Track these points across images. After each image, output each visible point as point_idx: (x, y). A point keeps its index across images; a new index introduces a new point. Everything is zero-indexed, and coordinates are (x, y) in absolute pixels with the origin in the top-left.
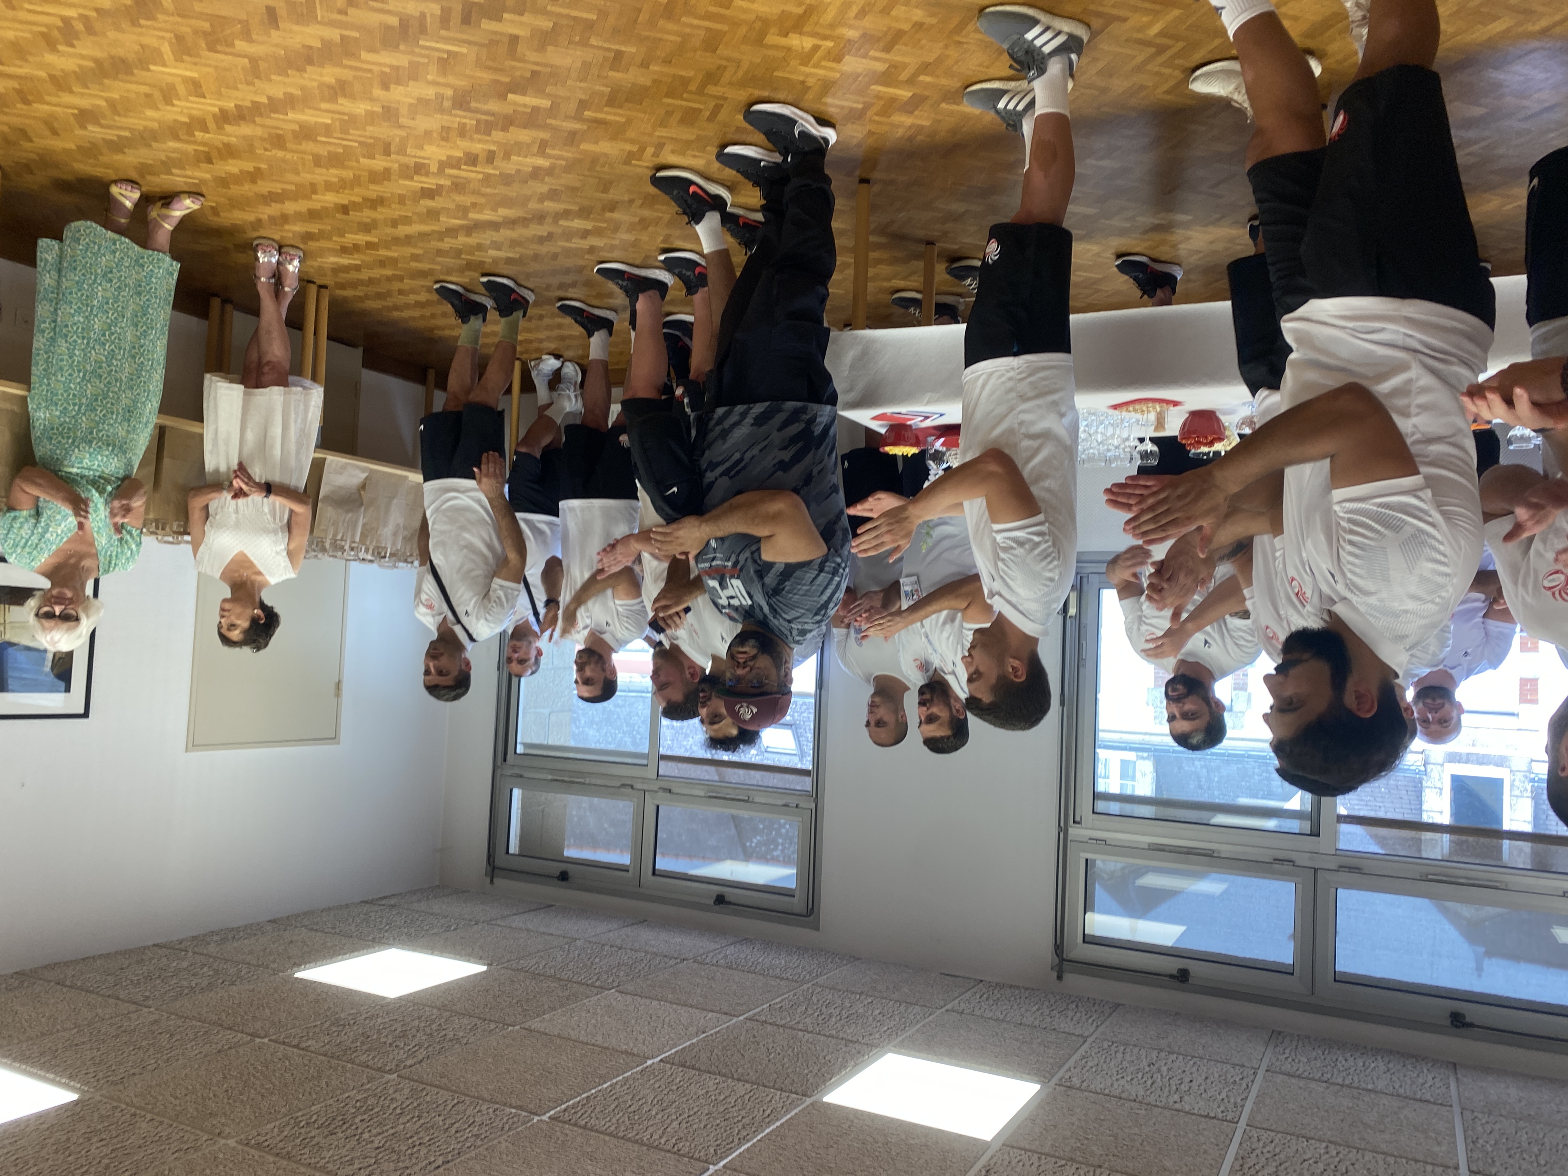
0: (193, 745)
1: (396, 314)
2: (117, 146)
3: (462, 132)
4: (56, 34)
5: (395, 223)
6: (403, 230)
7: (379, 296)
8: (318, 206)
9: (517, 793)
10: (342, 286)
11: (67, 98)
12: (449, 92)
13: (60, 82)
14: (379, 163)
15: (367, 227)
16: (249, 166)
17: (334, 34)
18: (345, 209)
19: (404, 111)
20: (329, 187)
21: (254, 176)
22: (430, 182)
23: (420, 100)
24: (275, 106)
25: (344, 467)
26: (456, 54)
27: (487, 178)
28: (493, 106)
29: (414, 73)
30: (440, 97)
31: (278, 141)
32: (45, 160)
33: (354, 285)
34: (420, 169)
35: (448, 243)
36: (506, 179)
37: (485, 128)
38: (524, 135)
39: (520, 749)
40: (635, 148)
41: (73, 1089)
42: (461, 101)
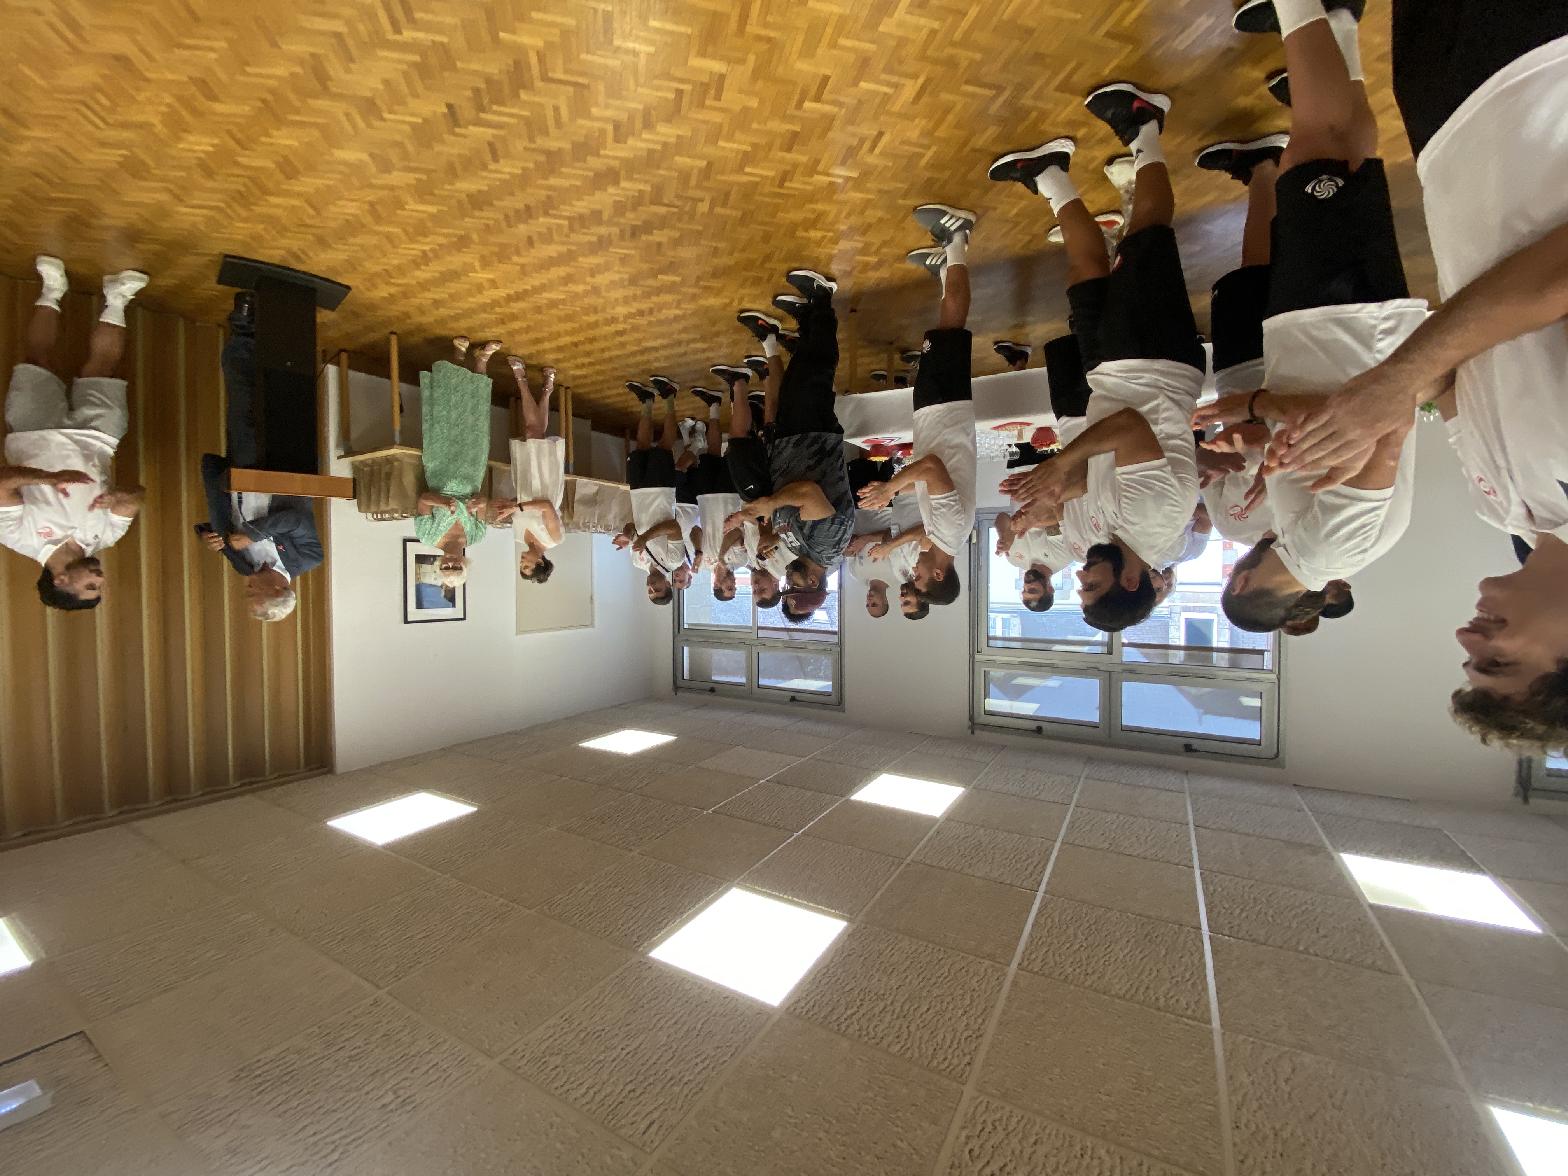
0: (519, 631)
1: (607, 401)
2: (456, 318)
3: (635, 298)
4: (419, 260)
5: (603, 350)
6: (607, 355)
7: (597, 391)
8: (561, 344)
9: (686, 649)
10: (577, 387)
11: (427, 295)
12: (626, 276)
13: (424, 286)
14: (592, 318)
15: (588, 354)
16: (524, 324)
17: (564, 249)
18: (576, 345)
19: (603, 288)
20: (567, 333)
21: (528, 329)
22: (620, 327)
23: (612, 282)
24: (536, 290)
25: (587, 483)
26: (629, 255)
27: (650, 323)
28: (651, 282)
29: (607, 268)
30: (622, 279)
31: (538, 309)
32: (420, 328)
33: (584, 386)
34: (614, 320)
35: (632, 360)
36: (660, 323)
37: (647, 295)
38: (668, 298)
39: (686, 627)
40: (728, 301)
41: (474, 806)
42: (633, 281)
